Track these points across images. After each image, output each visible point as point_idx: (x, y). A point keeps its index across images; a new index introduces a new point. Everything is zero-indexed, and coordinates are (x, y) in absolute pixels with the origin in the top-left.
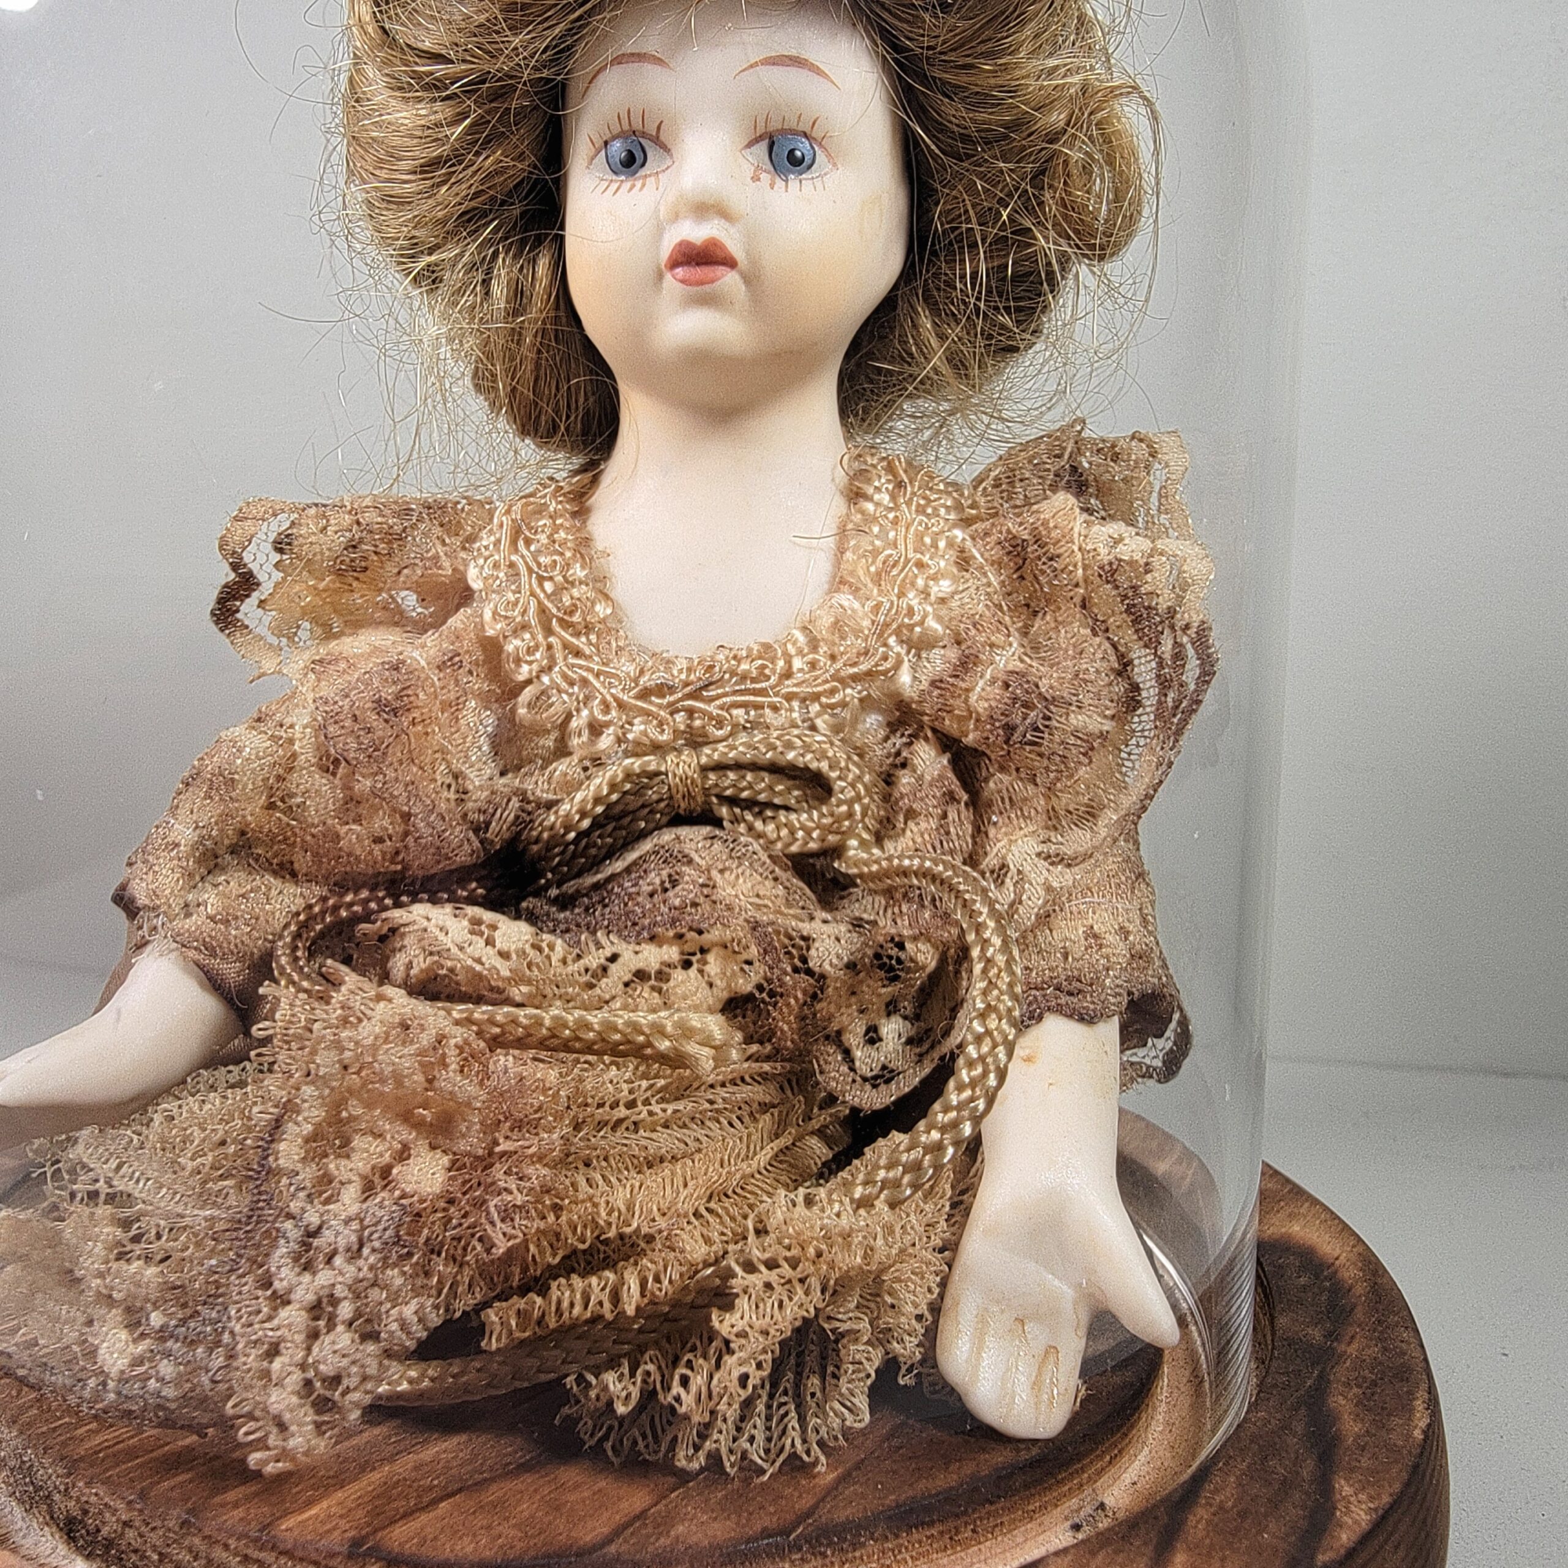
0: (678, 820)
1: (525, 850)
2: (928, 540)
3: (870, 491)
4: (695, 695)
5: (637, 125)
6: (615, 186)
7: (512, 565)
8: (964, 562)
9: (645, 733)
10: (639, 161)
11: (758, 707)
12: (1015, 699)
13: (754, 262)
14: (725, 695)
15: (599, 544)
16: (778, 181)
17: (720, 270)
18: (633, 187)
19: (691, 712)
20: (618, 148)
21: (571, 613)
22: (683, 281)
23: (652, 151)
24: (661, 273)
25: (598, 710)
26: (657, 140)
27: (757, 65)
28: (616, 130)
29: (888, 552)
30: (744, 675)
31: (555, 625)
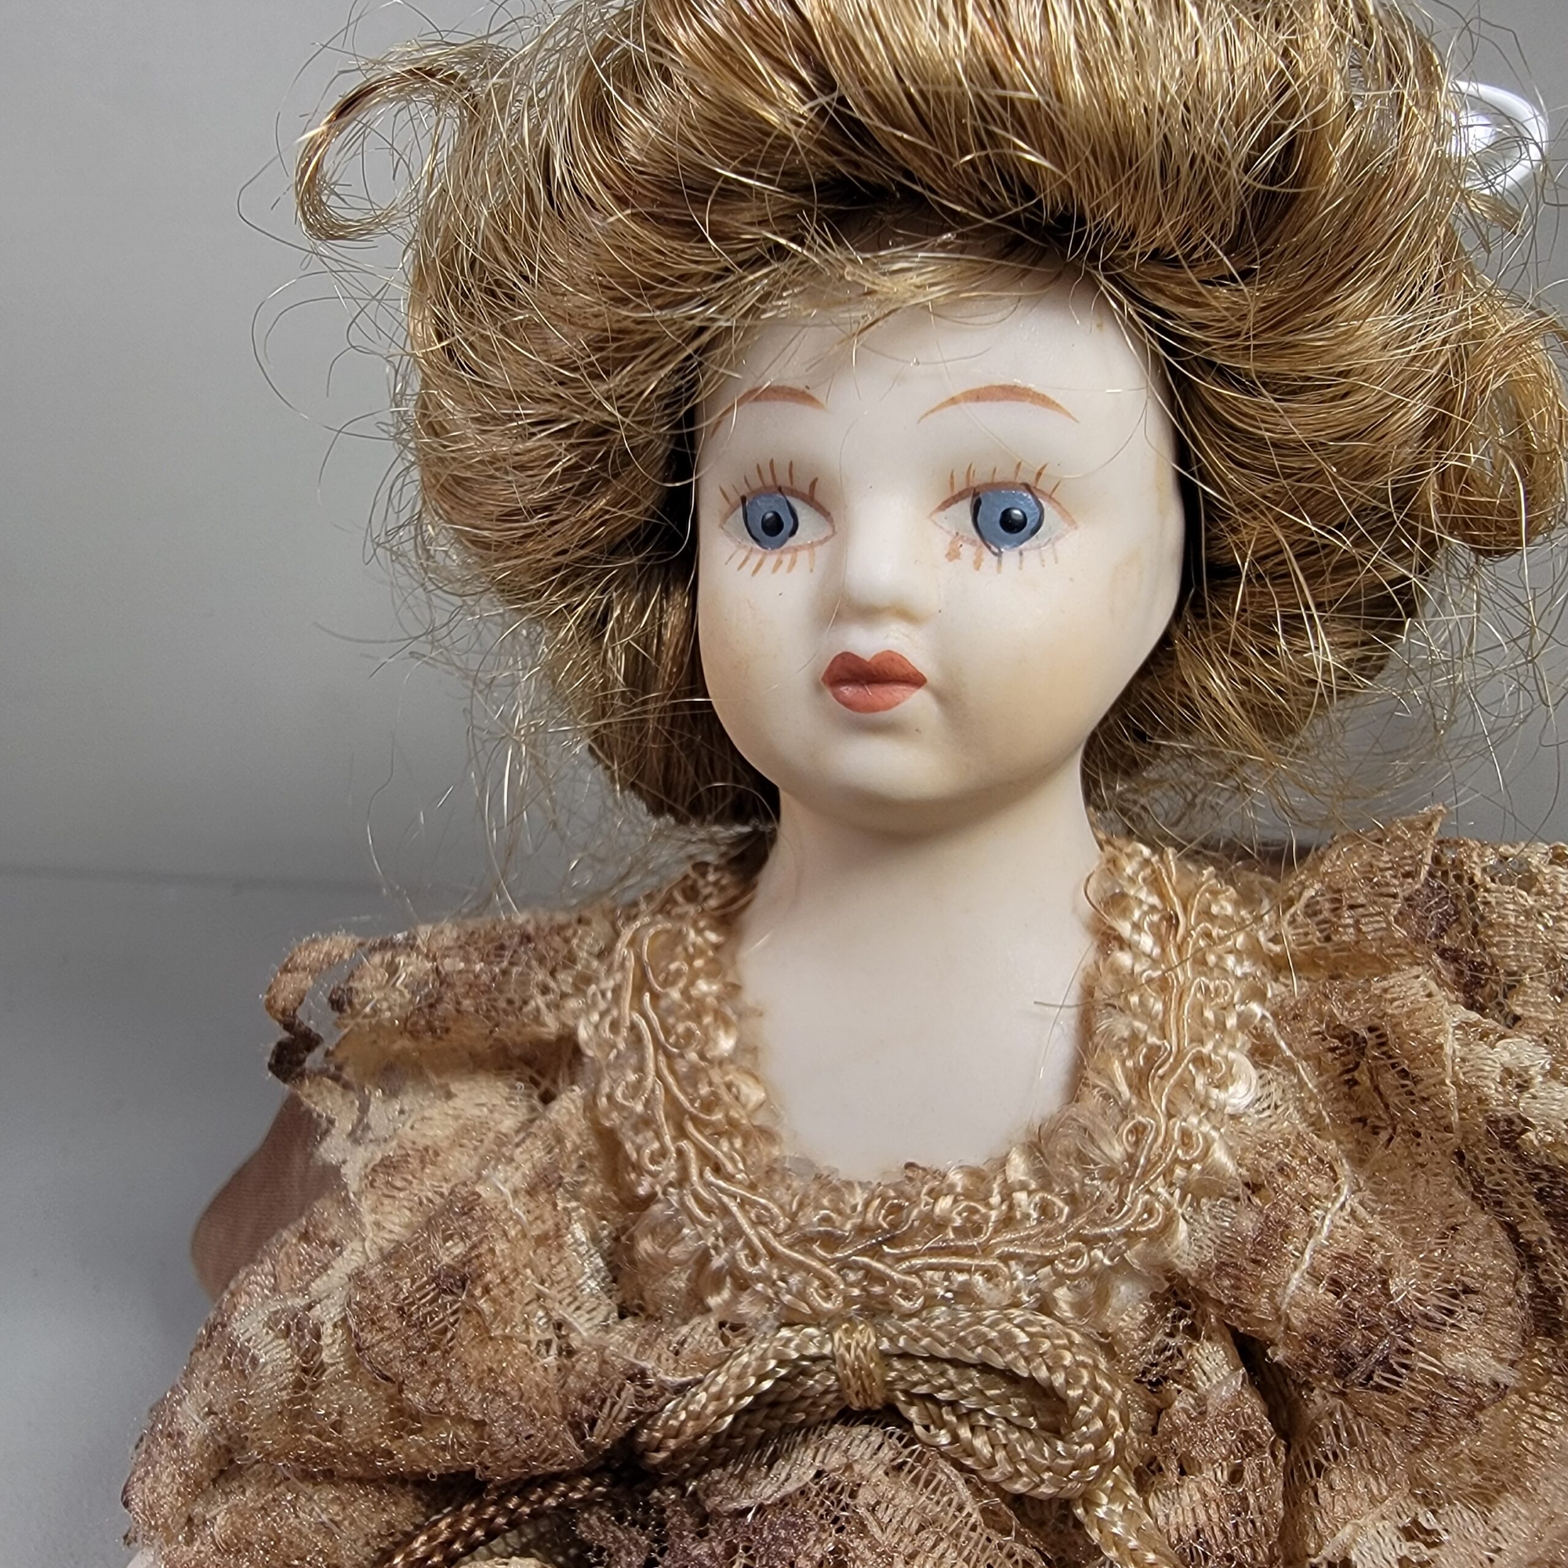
1: (643, 1458)
2: (1209, 1014)
3: (1125, 928)
4: (874, 1251)
5: (783, 480)
6: (755, 559)
7: (634, 1027)
8: (1264, 1053)
10: (788, 526)
11: (963, 1271)
12: (1349, 1313)
13: (951, 676)
14: (915, 1255)
15: (749, 998)
16: (987, 555)
17: (899, 690)
18: (779, 563)
19: (867, 1276)
21: (709, 1106)
22: (848, 704)
23: (805, 514)
24: (818, 689)
25: (742, 1256)
26: (810, 499)
27: (953, 401)
28: (756, 484)
29: (1152, 1040)
30: (940, 1225)
31: (690, 1127)
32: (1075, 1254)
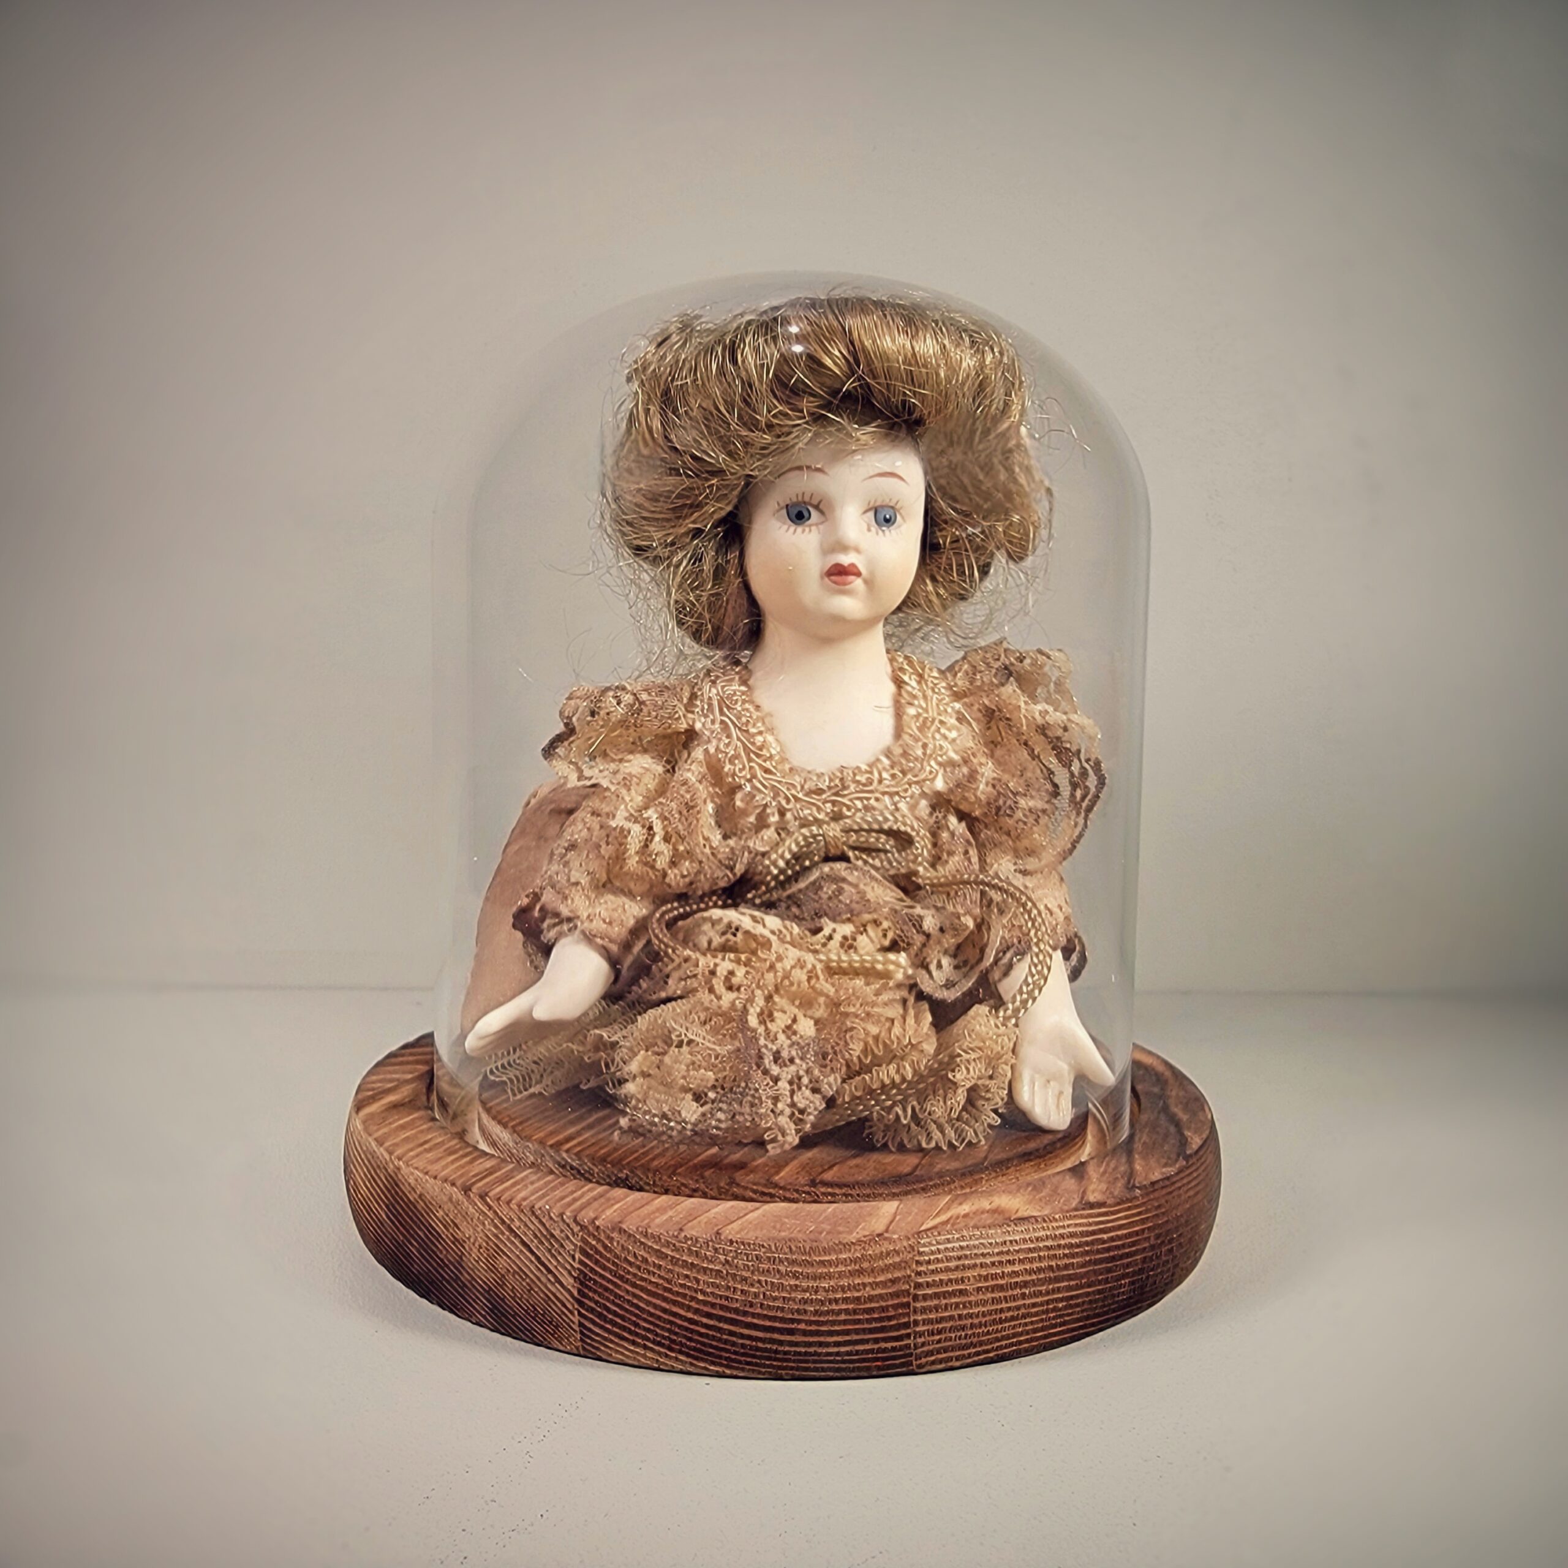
0: (828, 859)
1: (751, 879)
2: (941, 707)
3: (904, 678)
4: (837, 794)
5: (807, 499)
6: (792, 529)
7: (722, 722)
8: (961, 719)
9: (810, 815)
10: (806, 517)
11: (868, 799)
12: (999, 793)
13: (872, 573)
14: (851, 793)
15: (766, 709)
16: (880, 532)
17: (851, 578)
18: (803, 531)
19: (834, 803)
20: (794, 512)
21: (761, 749)
22: (835, 583)
23: (814, 512)
24: (822, 578)
25: (784, 802)
26: (817, 507)
27: (871, 477)
28: (794, 500)
29: (925, 715)
30: (858, 782)
31: (753, 755)
32: (906, 790)
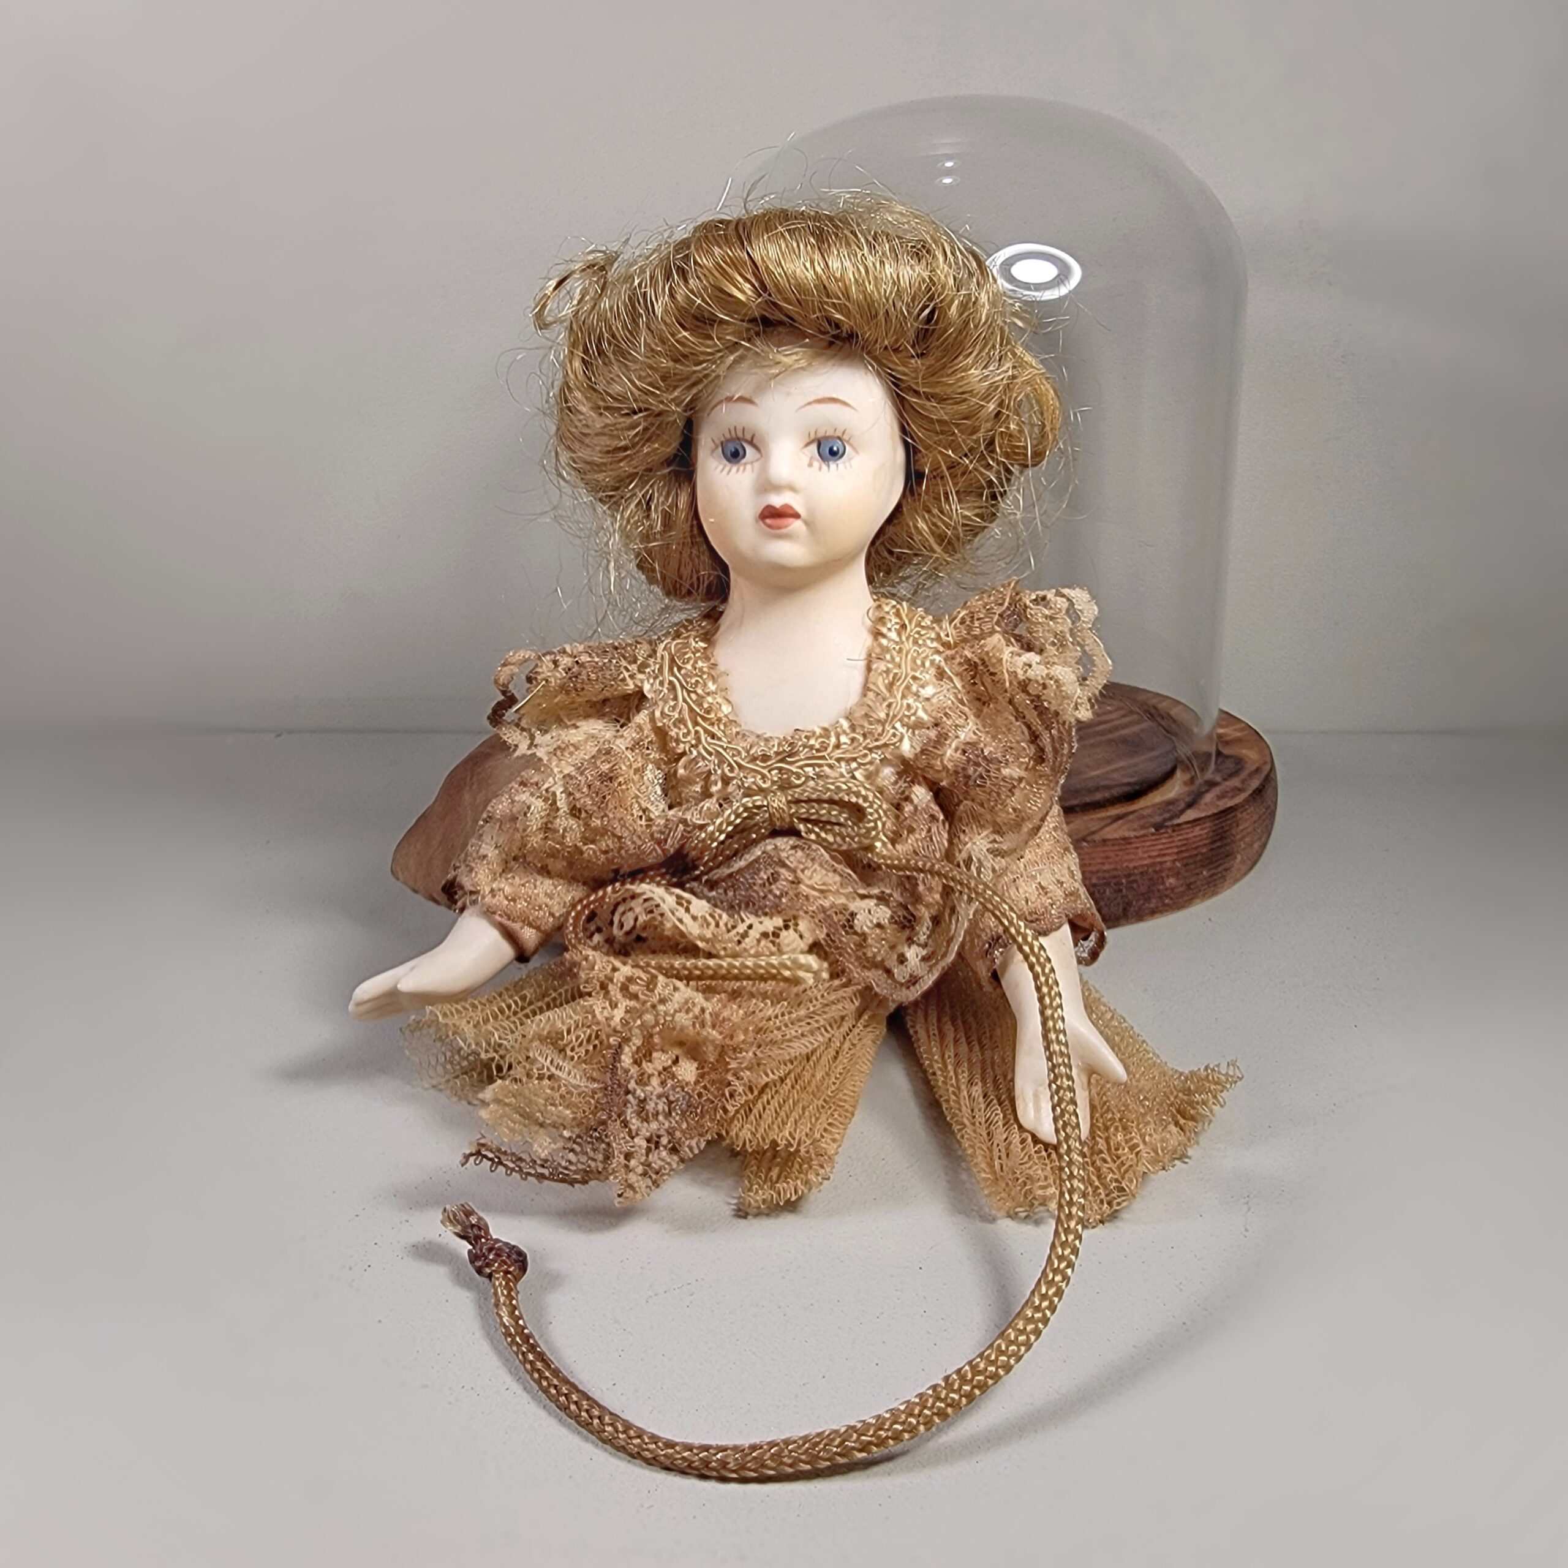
0: (775, 833)
1: (687, 855)
2: (919, 662)
3: (884, 630)
4: (782, 761)
5: (740, 434)
6: (727, 469)
7: (671, 683)
8: (941, 675)
9: (754, 783)
10: (741, 452)
11: (820, 766)
12: (969, 760)
13: (810, 514)
14: (801, 760)
15: (722, 668)
16: (824, 467)
17: (791, 520)
18: (738, 470)
19: (780, 769)
20: (731, 448)
21: (708, 712)
22: (770, 526)
23: (749, 450)
24: (757, 521)
25: (726, 770)
26: (751, 443)
27: (810, 403)
28: (728, 436)
29: (896, 671)
30: (812, 747)
31: (699, 719)
32: (865, 755)
